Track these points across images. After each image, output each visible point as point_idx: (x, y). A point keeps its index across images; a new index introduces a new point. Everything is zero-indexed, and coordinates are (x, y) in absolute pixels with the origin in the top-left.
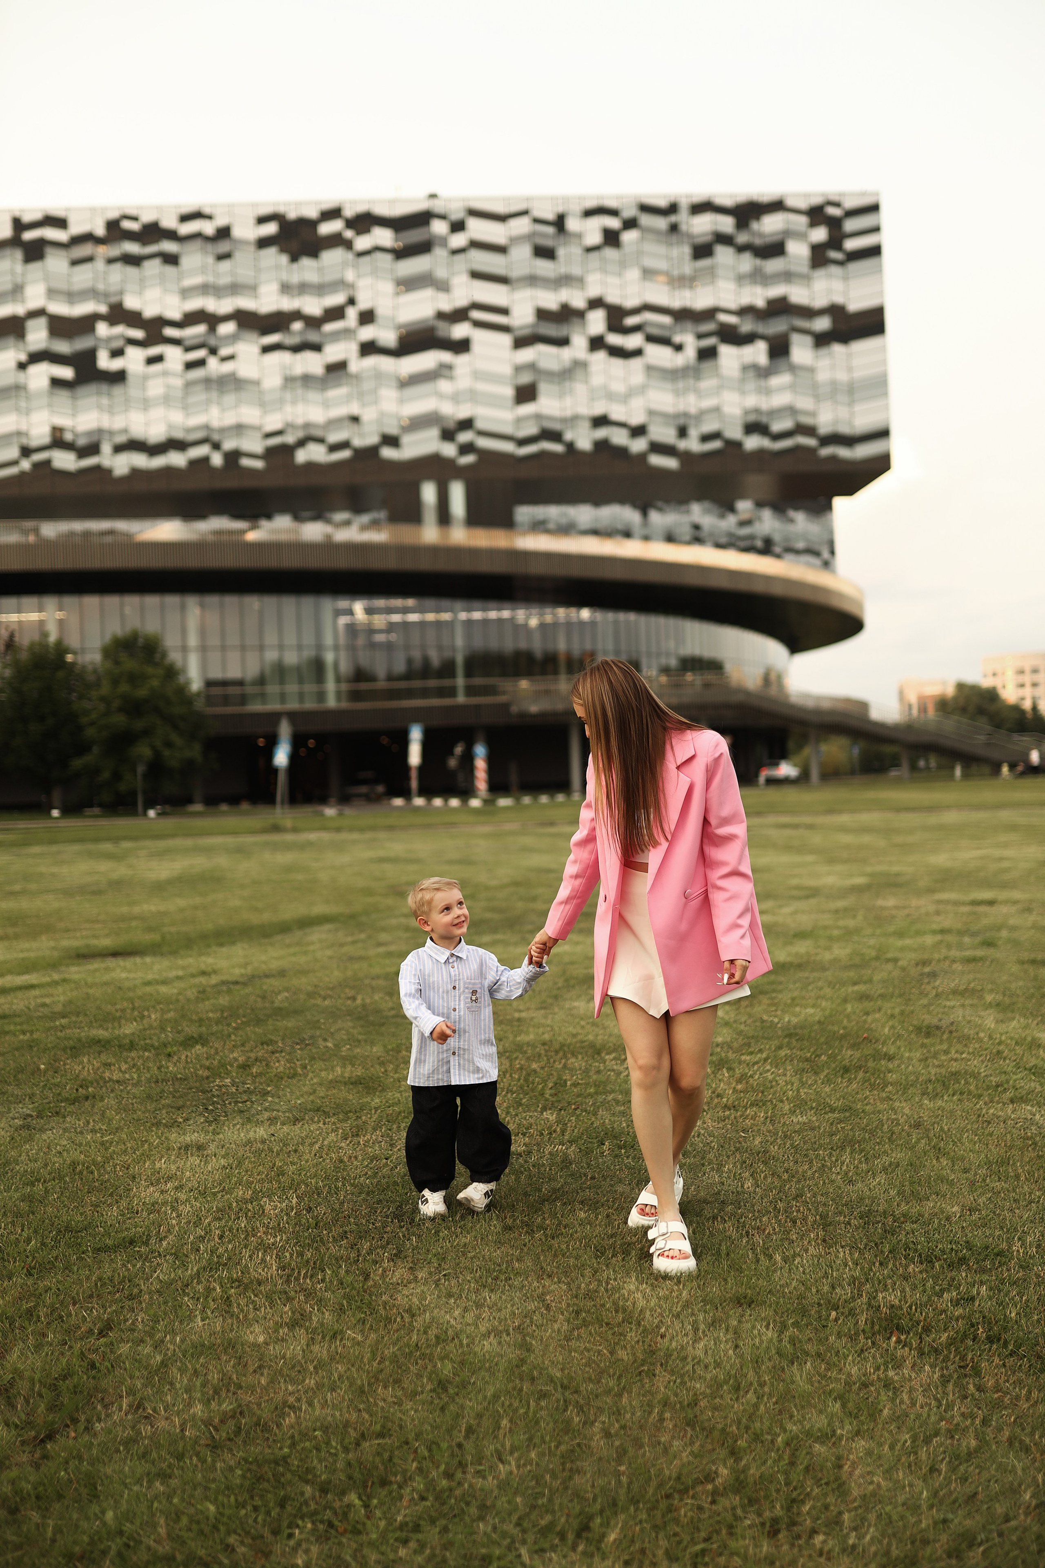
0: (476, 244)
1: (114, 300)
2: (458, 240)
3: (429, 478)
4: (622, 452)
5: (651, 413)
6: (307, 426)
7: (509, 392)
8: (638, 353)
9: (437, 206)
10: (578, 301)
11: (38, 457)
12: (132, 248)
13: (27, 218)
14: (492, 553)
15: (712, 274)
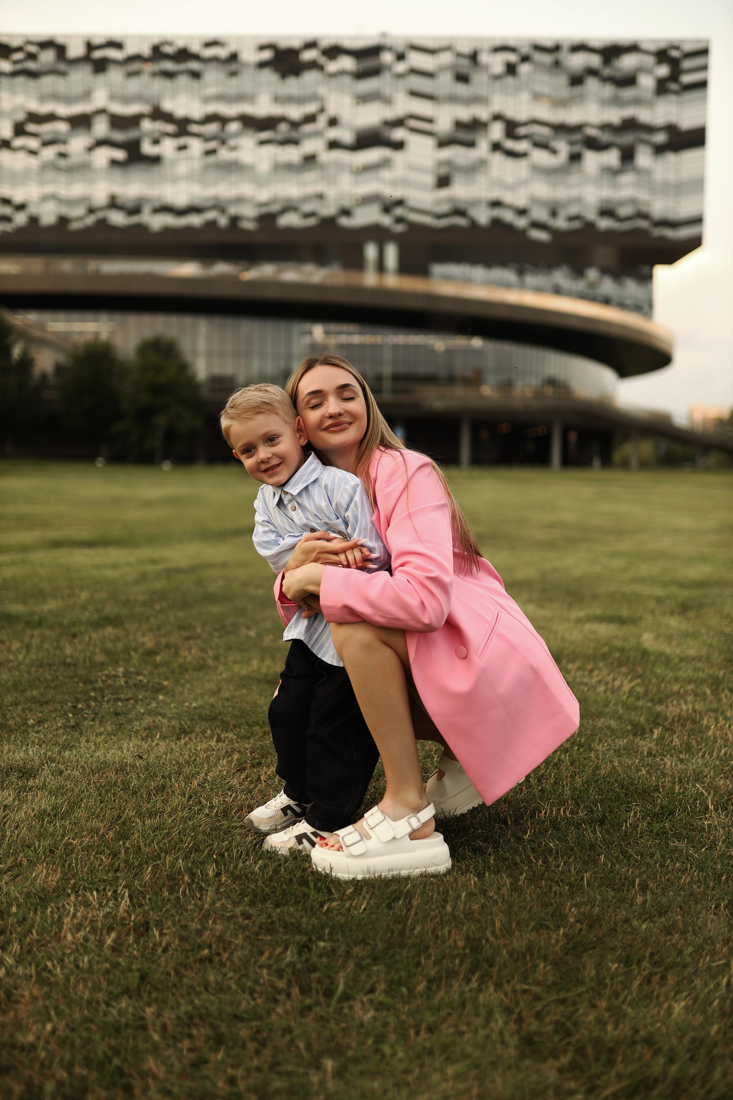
0: (412, 71)
1: (155, 103)
2: (401, 67)
3: (371, 240)
4: (509, 228)
5: (532, 199)
6: (287, 198)
7: (432, 179)
8: (525, 155)
9: (388, 42)
10: (484, 115)
11: (100, 215)
12: (169, 66)
13: (97, 41)
14: (414, 294)
15: (582, 98)
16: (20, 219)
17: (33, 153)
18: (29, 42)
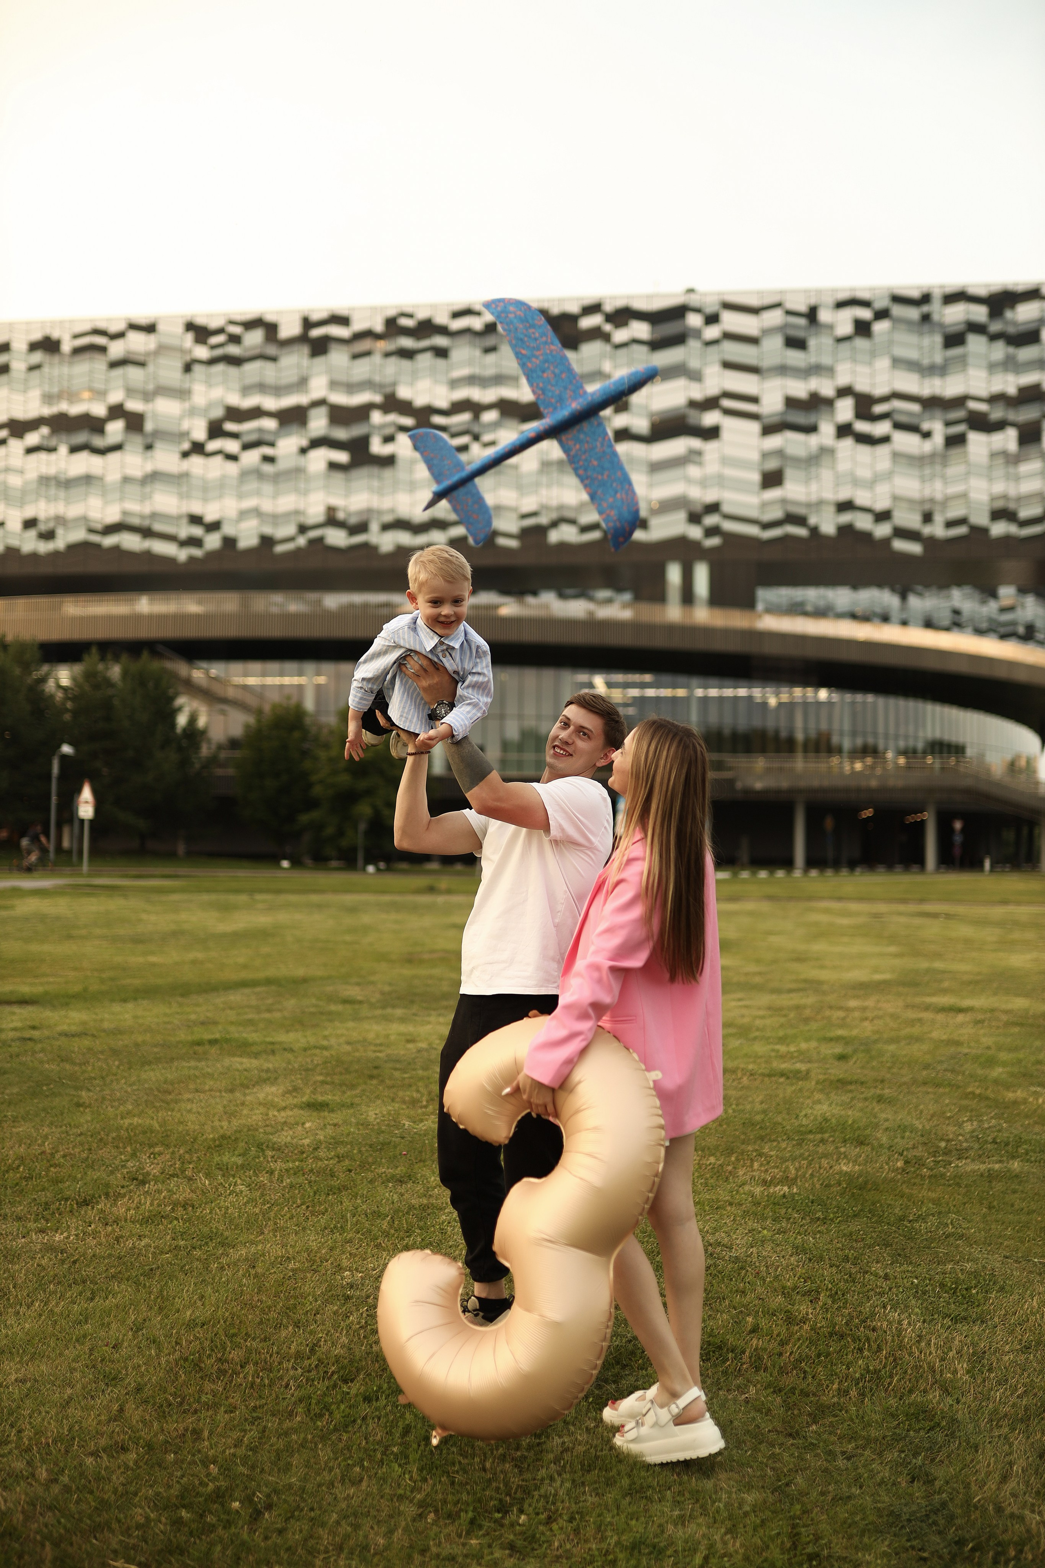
0: (728, 336)
1: (388, 390)
2: (712, 332)
3: (674, 558)
4: (867, 536)
5: (895, 498)
6: (561, 507)
7: (756, 477)
8: (886, 439)
9: (693, 300)
10: (827, 389)
11: (313, 534)
12: (407, 342)
13: (315, 317)
14: (727, 633)
15: (963, 362)
16: (213, 541)
17: (232, 458)
18: (232, 322)
